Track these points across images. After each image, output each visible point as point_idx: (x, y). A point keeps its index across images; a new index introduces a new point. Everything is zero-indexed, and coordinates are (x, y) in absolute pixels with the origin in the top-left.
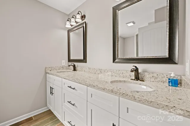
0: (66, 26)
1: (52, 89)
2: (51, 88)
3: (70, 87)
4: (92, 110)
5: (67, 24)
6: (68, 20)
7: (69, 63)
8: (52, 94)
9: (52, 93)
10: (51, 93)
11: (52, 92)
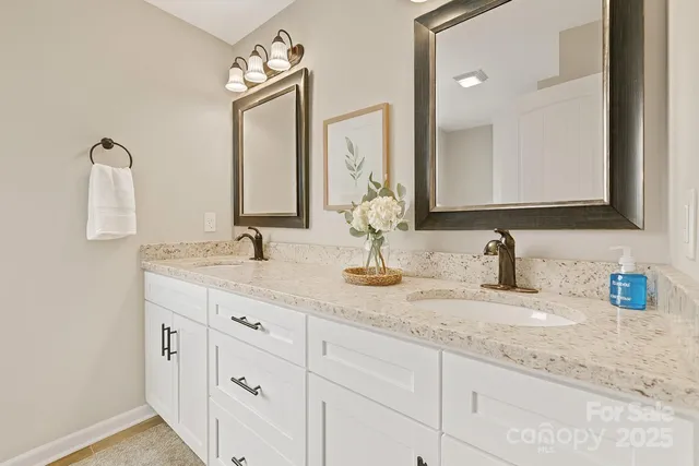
0: (230, 86)
1: (169, 333)
2: (163, 329)
3: (242, 321)
4: (324, 403)
5: (231, 79)
6: (236, 65)
7: (237, 228)
8: (169, 353)
9: (167, 351)
10: (164, 349)
11: (169, 348)
